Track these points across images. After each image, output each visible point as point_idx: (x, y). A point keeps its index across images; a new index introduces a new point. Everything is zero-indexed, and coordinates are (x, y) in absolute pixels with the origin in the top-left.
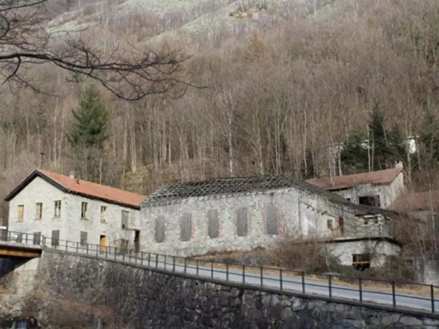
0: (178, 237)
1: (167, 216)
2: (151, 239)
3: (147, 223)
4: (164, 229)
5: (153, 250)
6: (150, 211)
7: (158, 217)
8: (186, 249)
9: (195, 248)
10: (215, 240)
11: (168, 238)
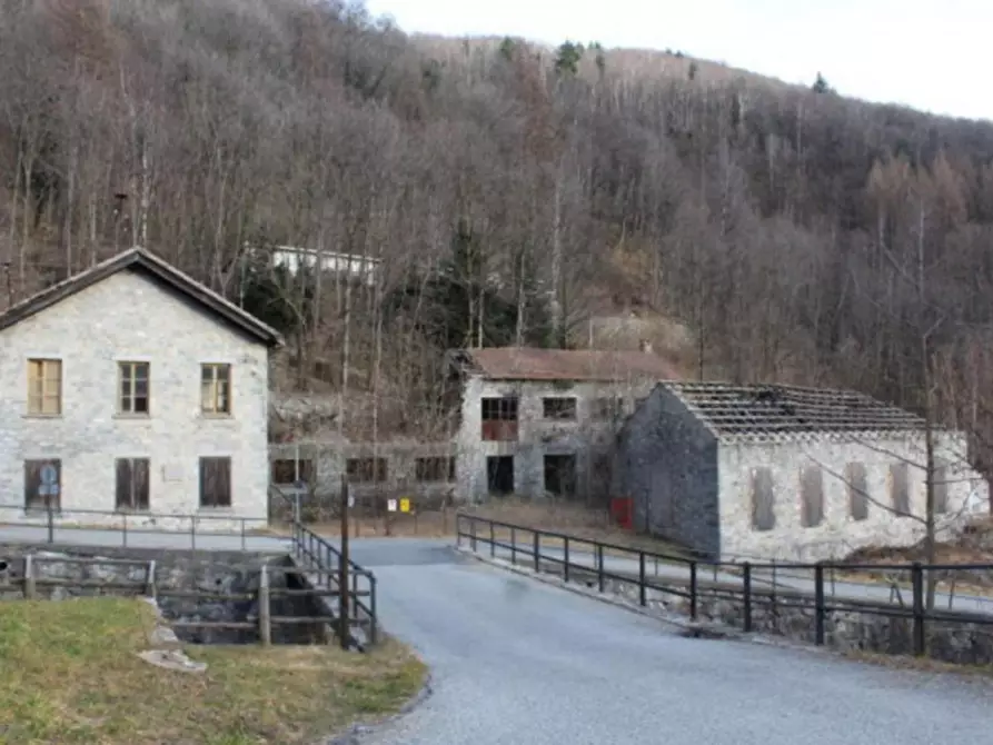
0: (798, 517)
1: (775, 471)
2: (744, 522)
3: (736, 484)
4: (771, 501)
5: (749, 547)
6: (739, 458)
7: (758, 473)
8: (815, 544)
9: (830, 542)
10: (861, 523)
11: (779, 519)
